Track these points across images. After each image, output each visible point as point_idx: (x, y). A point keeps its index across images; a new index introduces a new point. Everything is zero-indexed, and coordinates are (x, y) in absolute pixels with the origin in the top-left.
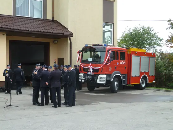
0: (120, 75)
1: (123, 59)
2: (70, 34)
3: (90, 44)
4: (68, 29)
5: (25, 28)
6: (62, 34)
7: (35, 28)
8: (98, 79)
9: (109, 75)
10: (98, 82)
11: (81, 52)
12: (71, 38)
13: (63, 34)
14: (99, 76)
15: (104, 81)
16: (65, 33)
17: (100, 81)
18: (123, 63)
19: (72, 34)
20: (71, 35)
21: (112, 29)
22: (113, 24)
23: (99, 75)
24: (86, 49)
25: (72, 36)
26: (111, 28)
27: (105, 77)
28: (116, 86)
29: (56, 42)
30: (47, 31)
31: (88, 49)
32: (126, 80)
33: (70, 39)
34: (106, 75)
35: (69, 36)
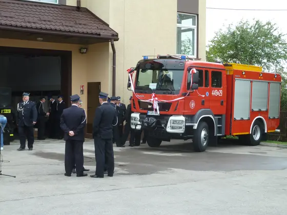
0: (211, 116)
1: (218, 85)
2: (113, 35)
3: (153, 55)
4: (108, 25)
5: (25, 22)
6: (96, 34)
7: (44, 23)
8: (169, 124)
9: (190, 117)
10: (169, 130)
11: (135, 71)
12: (115, 43)
13: (100, 35)
14: (172, 118)
15: (180, 128)
16: (104, 33)
17: (173, 128)
18: (217, 93)
19: (117, 35)
20: (115, 37)
21: (196, 26)
22: (198, 15)
23: (171, 115)
24: (144, 65)
25: (117, 40)
26: (194, 24)
27: (182, 121)
28: (204, 138)
29: (85, 51)
30: (67, 29)
31: (148, 65)
32: (223, 126)
33: (113, 46)
34: (183, 115)
35: (111, 39)
